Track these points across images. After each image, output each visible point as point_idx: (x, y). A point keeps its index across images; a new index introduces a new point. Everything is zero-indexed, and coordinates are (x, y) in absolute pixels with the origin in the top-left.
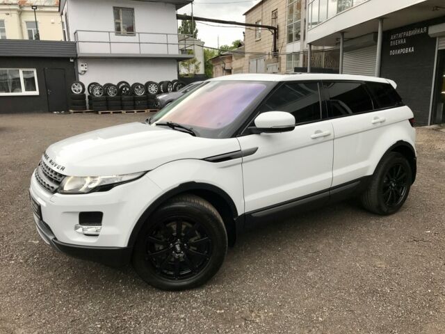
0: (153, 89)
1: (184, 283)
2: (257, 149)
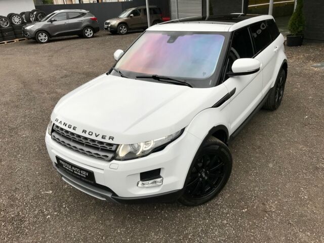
0: (17, 21)
2: (235, 88)
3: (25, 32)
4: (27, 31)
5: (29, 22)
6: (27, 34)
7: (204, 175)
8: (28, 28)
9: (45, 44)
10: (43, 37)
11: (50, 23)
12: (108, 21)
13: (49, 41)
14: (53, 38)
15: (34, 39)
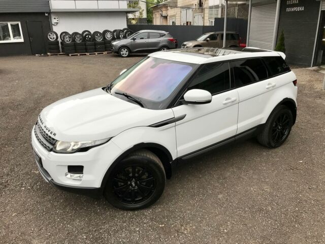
0: (109, 36)
1: (138, 205)
2: (185, 115)
3: (112, 46)
4: (113, 45)
5: (119, 38)
6: (112, 49)
7: (134, 185)
8: (114, 43)
9: (125, 58)
10: (124, 52)
11: (133, 40)
12: (185, 43)
13: (129, 56)
14: (133, 54)
15: (117, 53)
